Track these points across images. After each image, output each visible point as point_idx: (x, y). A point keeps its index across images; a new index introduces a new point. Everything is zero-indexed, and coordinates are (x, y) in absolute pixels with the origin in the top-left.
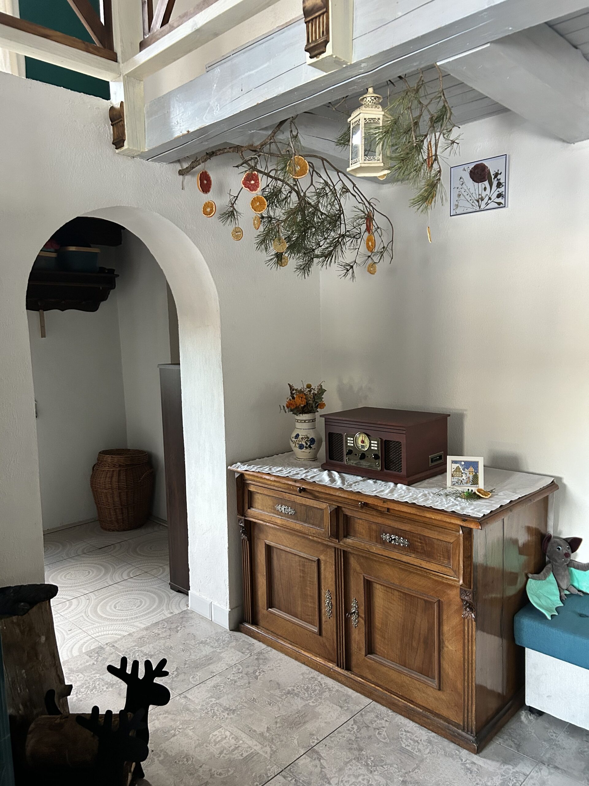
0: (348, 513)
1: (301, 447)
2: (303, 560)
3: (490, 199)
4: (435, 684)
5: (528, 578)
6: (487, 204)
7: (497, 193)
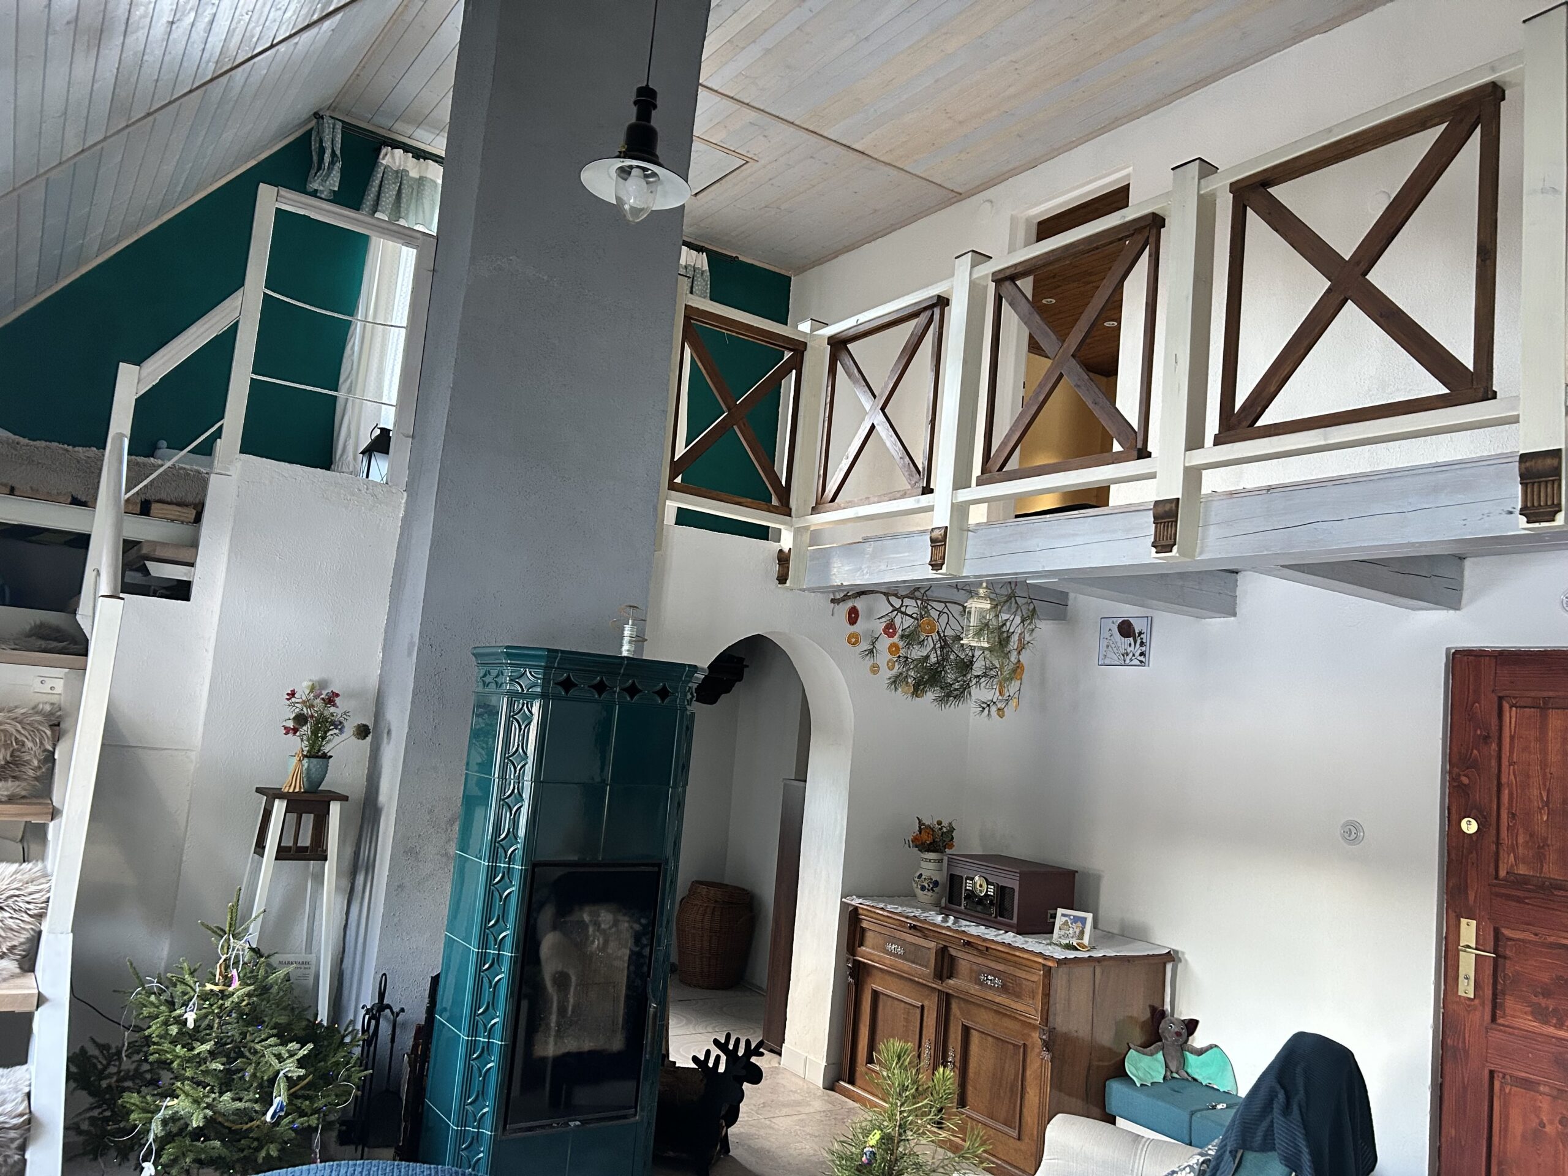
0: (953, 952)
1: (923, 888)
2: (908, 1006)
3: (1134, 655)
4: (1015, 1134)
5: (1130, 1048)
6: (1131, 660)
7: (1139, 651)
